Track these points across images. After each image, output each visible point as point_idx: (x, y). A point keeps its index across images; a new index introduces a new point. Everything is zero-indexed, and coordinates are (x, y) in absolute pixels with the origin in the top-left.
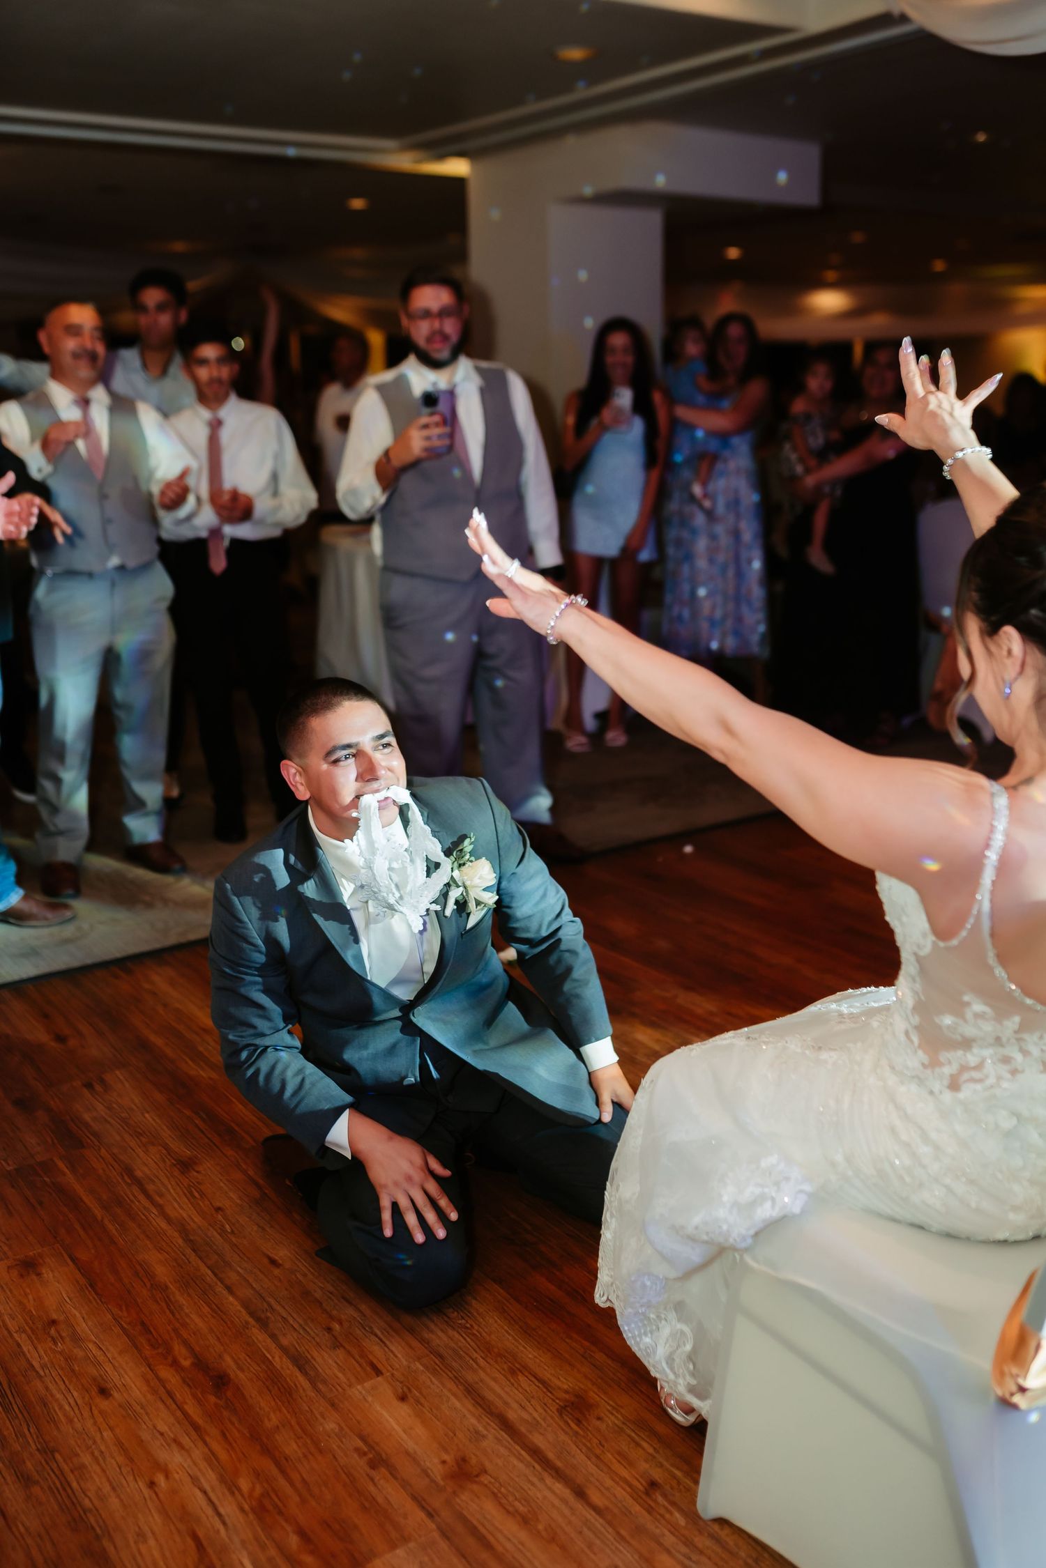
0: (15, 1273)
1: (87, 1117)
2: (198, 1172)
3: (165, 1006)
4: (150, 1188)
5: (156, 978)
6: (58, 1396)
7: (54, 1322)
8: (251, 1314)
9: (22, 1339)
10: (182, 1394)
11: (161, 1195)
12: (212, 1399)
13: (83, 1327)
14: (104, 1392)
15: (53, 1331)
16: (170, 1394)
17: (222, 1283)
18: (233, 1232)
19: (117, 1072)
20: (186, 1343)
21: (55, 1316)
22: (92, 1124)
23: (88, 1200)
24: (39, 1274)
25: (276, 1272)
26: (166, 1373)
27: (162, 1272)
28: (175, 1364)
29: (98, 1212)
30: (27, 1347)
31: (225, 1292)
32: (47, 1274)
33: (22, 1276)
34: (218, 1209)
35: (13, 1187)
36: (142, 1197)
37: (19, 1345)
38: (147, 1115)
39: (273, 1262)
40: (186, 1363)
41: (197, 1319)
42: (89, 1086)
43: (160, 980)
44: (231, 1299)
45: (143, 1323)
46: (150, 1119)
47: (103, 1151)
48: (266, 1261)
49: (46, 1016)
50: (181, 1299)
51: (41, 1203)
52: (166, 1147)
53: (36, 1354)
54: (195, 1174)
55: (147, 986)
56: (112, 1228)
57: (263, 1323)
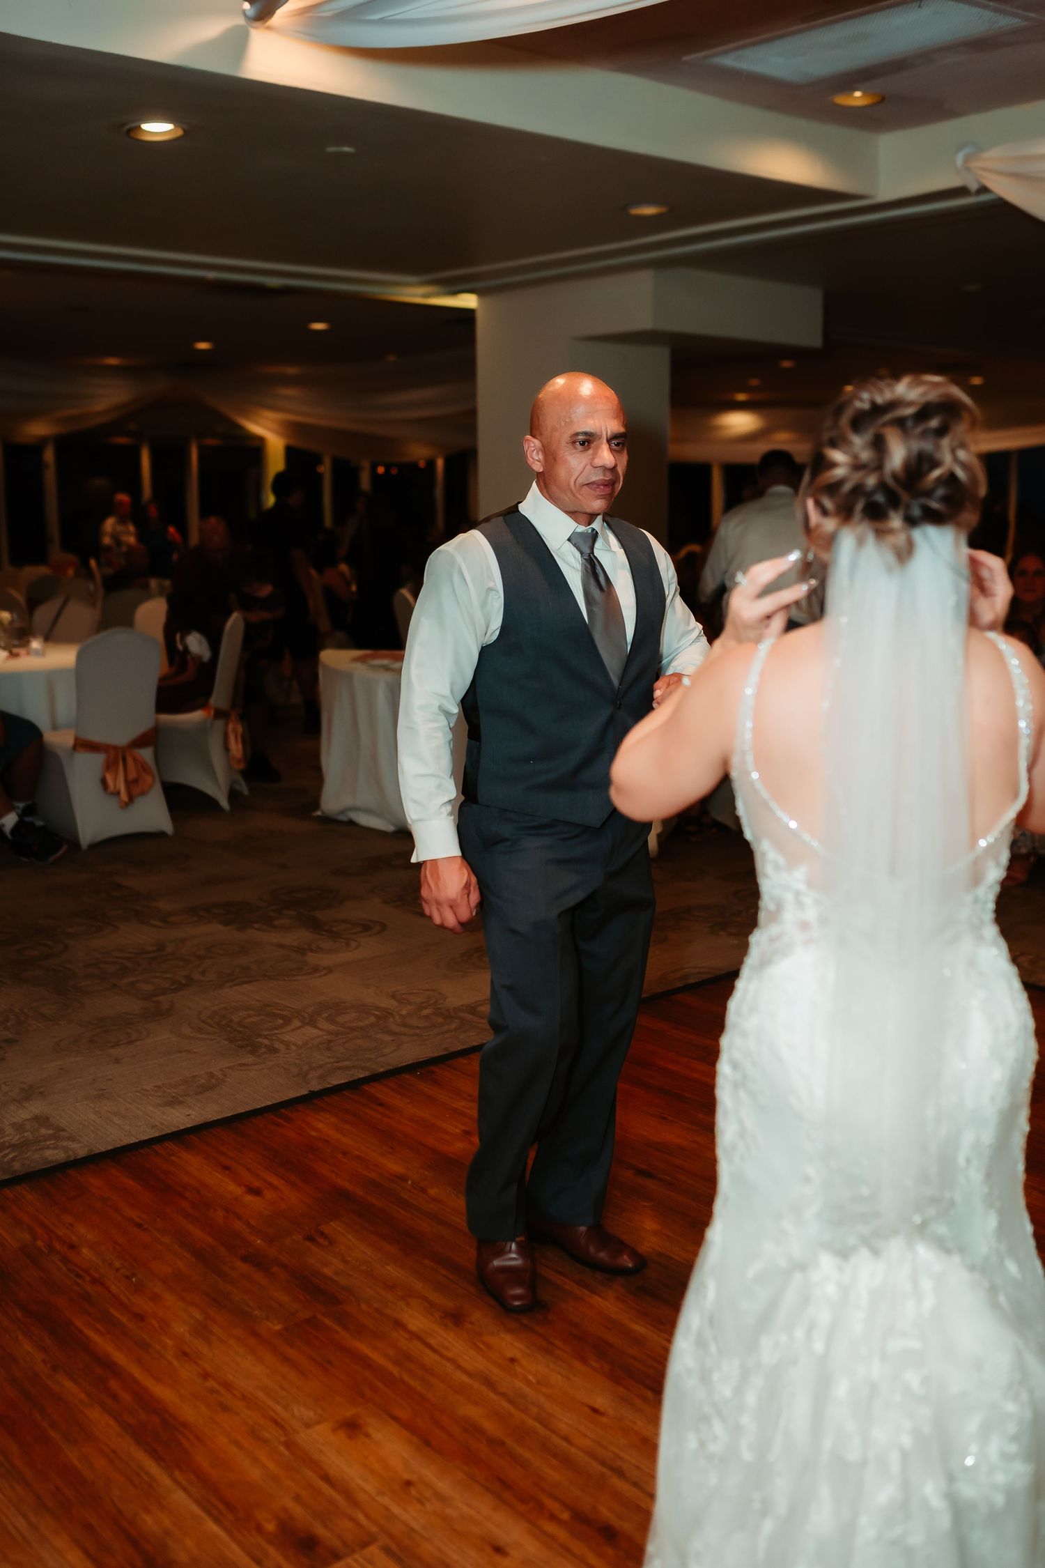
0: (342, 1435)
1: (326, 1271)
2: (472, 1323)
3: (345, 1153)
4: (432, 1341)
5: (320, 1125)
6: (455, 1557)
7: (408, 1483)
8: (603, 1463)
9: (385, 1500)
10: (578, 1547)
11: (447, 1349)
12: (611, 1551)
13: (443, 1486)
14: (499, 1550)
15: (413, 1492)
16: (567, 1549)
17: (553, 1431)
18: (538, 1383)
19: (332, 1223)
20: (552, 1496)
21: (406, 1476)
22: (335, 1278)
23: (375, 1357)
24: (367, 1435)
25: (604, 1420)
26: (551, 1528)
27: (489, 1426)
28: (553, 1517)
29: (395, 1370)
30: (396, 1510)
31: (564, 1444)
32: (376, 1435)
33: (350, 1438)
34: (512, 1360)
35: (291, 1347)
36: (428, 1351)
37: (387, 1509)
38: (388, 1267)
39: (595, 1411)
40: (565, 1516)
41: (553, 1474)
42: (310, 1238)
43: (323, 1125)
44: (573, 1450)
45: (499, 1479)
46: (393, 1271)
47: (364, 1307)
48: (587, 1410)
49: (226, 1168)
50: (525, 1454)
51: (330, 1363)
52: (425, 1298)
53: (410, 1516)
54: (470, 1326)
55: (314, 1134)
56: (417, 1385)
57: (620, 1473)
